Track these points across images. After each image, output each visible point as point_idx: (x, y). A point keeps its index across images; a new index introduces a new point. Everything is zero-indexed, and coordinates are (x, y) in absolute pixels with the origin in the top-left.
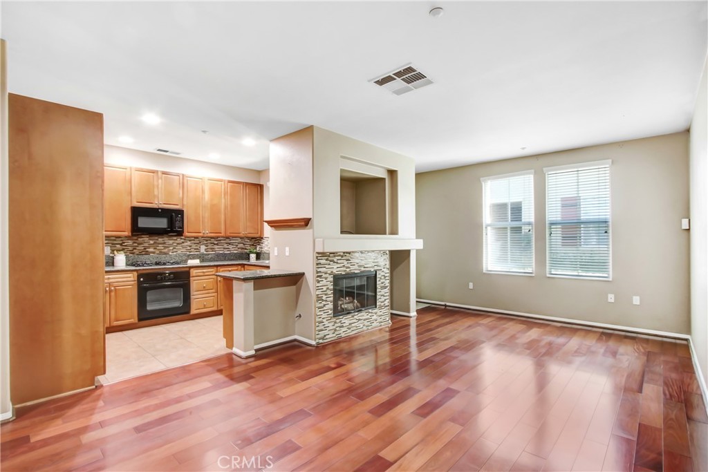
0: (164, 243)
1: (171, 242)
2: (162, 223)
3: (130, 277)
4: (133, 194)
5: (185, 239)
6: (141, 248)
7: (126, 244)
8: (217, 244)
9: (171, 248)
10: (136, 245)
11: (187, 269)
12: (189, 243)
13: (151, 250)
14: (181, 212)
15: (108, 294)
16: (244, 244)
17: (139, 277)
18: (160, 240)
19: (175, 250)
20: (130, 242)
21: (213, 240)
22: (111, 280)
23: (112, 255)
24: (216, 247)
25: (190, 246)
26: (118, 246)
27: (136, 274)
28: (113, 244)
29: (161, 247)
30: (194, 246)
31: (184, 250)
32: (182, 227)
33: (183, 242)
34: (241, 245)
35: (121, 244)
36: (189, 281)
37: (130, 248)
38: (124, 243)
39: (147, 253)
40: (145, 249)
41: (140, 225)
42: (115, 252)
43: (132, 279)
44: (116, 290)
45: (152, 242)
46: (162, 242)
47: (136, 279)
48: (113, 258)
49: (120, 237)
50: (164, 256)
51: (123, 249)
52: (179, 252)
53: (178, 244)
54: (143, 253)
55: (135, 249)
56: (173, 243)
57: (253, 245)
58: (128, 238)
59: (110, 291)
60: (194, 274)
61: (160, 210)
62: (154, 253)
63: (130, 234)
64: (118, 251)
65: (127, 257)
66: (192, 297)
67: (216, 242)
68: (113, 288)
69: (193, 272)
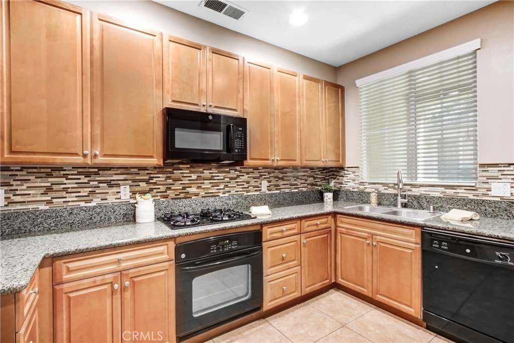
0: (212, 178)
1: (221, 176)
2: (214, 141)
3: (162, 253)
4: (168, 85)
5: (240, 171)
6: (178, 186)
7: (154, 180)
8: (282, 179)
9: (222, 186)
10: (170, 181)
11: (258, 228)
12: (246, 177)
13: (193, 190)
14: (241, 123)
15: (118, 297)
16: (315, 178)
17: (179, 249)
18: (207, 173)
19: (227, 189)
20: (162, 177)
21: (277, 173)
22: (124, 265)
23: (132, 201)
24: (281, 182)
25: (248, 183)
26: (143, 184)
27: (172, 245)
28: (134, 181)
29: (207, 184)
30: (253, 183)
31: (239, 189)
32: (244, 150)
33: (238, 176)
34: (311, 180)
35: (147, 182)
36: (261, 249)
37: (163, 188)
38: (151, 178)
39: (188, 196)
40: (184, 188)
41: (178, 145)
42: (137, 196)
43: (165, 257)
44: (133, 283)
45: (194, 176)
46: (209, 176)
47: (173, 257)
48: (134, 207)
49: (145, 169)
50: (212, 199)
51: (151, 190)
52: (233, 192)
53: (231, 179)
54: (182, 195)
55: (169, 189)
56: (225, 177)
57: (325, 179)
58: (158, 169)
59: (123, 289)
60: (269, 237)
61: (210, 117)
62: (197, 195)
63: (161, 163)
64: (143, 193)
65: (157, 203)
66: (265, 278)
67: (281, 176)
68: (127, 283)
69: (267, 232)
